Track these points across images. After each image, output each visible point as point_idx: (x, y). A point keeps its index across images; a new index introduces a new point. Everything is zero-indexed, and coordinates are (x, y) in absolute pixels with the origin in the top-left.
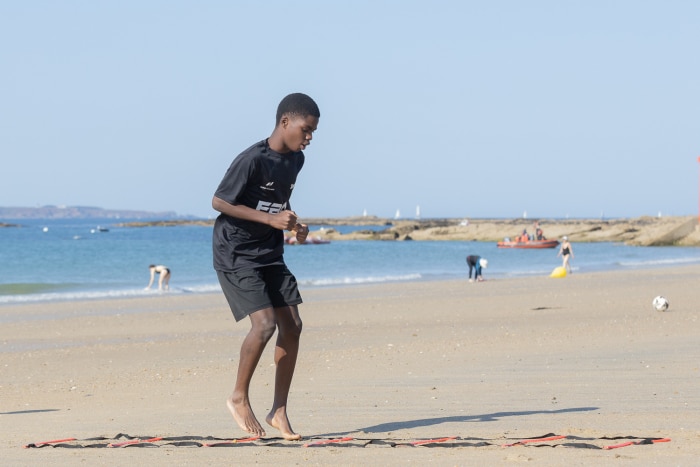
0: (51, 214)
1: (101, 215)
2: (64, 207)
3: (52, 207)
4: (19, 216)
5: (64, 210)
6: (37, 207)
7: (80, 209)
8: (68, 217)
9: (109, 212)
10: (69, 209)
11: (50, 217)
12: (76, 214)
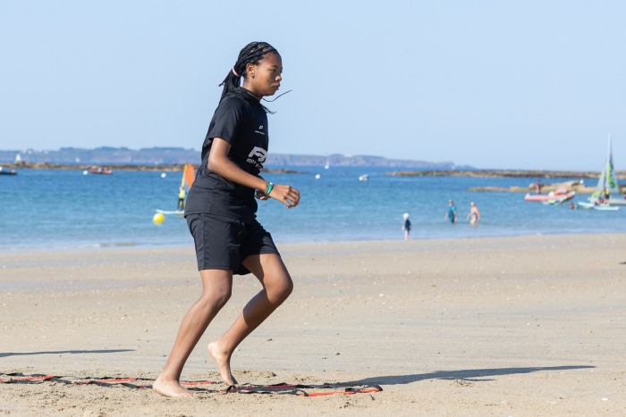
0: (339, 162)
1: (384, 164)
2: (350, 155)
3: (338, 155)
4: (308, 163)
5: (349, 159)
6: (325, 155)
7: (365, 158)
8: (354, 165)
9: (392, 161)
10: (355, 158)
11: (337, 165)
12: (361, 163)
